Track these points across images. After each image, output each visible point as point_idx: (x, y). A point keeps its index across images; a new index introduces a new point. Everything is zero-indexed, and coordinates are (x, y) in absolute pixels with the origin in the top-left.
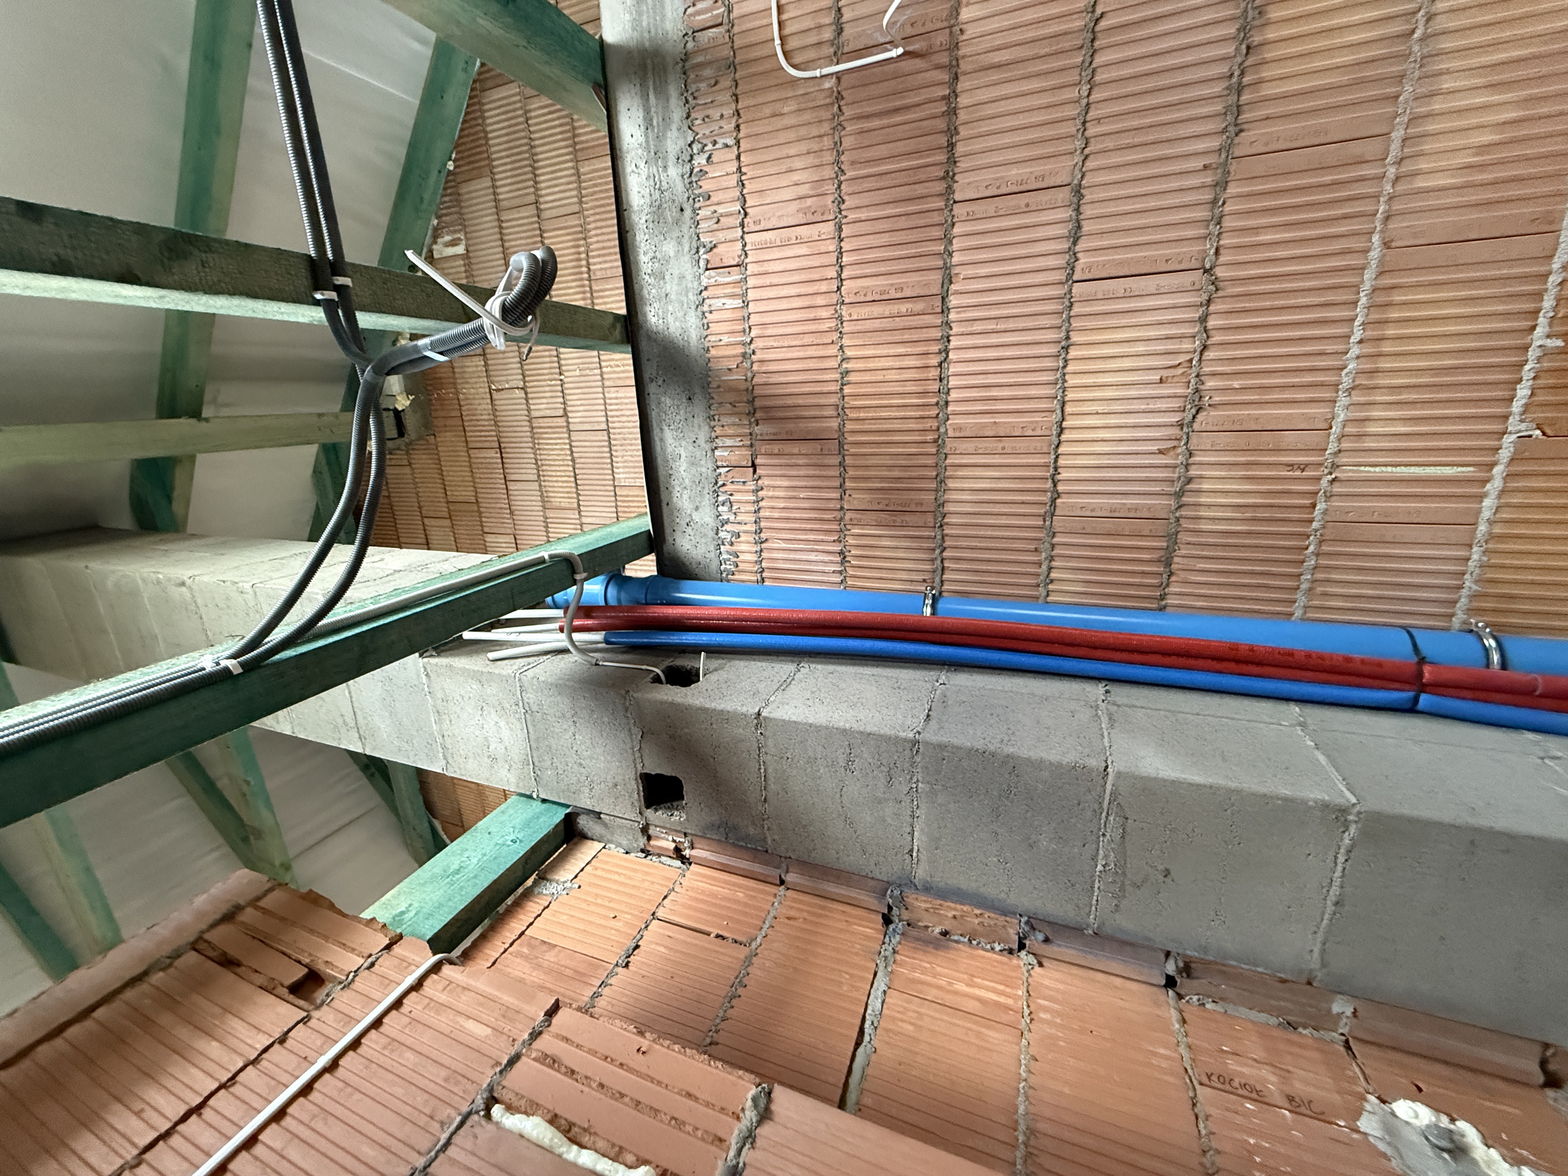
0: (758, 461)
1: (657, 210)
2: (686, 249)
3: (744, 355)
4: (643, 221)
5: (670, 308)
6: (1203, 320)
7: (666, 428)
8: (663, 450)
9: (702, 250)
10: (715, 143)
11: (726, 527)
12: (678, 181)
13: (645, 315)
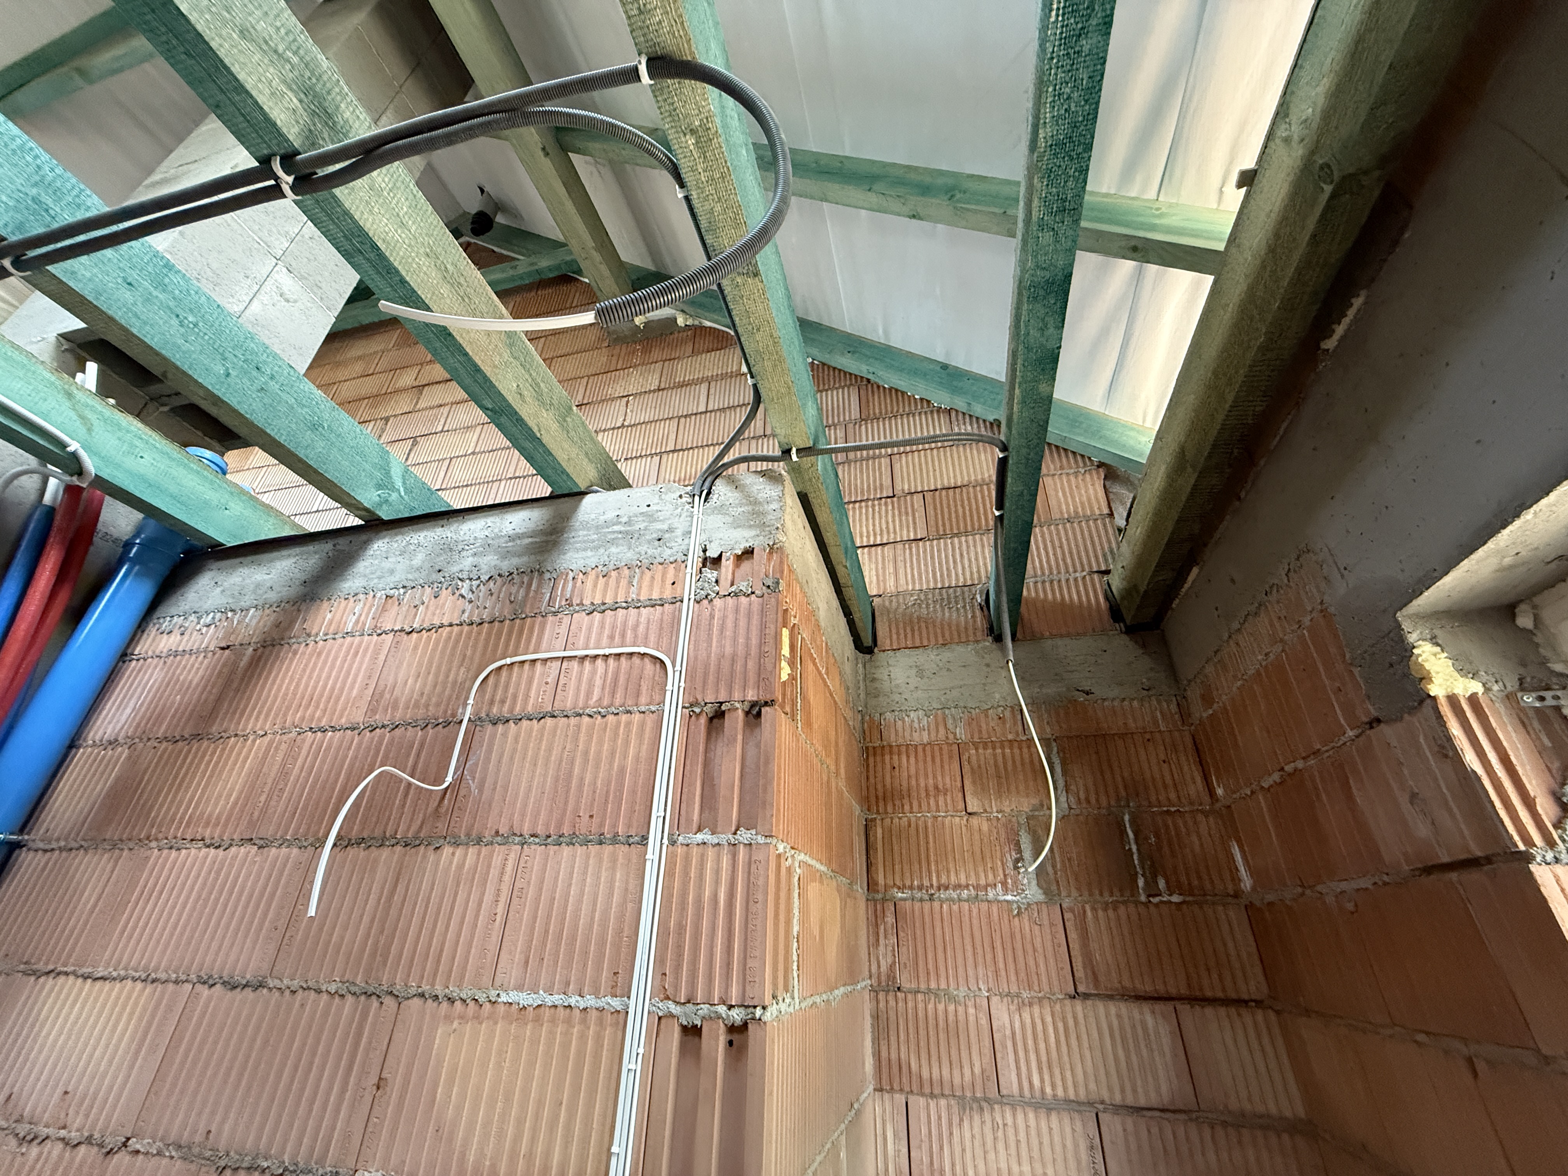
0: (227, 652)
1: (449, 548)
2: (410, 576)
3: (309, 635)
4: (449, 535)
5: (376, 562)
6: (89, 1140)
7: (294, 560)
8: (278, 559)
9: (402, 591)
10: (470, 602)
11: (196, 620)
12: (461, 567)
13: (384, 537)
